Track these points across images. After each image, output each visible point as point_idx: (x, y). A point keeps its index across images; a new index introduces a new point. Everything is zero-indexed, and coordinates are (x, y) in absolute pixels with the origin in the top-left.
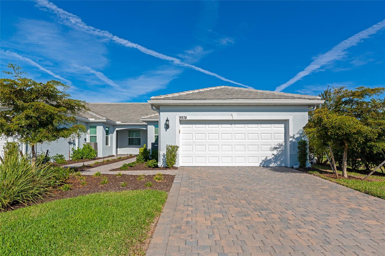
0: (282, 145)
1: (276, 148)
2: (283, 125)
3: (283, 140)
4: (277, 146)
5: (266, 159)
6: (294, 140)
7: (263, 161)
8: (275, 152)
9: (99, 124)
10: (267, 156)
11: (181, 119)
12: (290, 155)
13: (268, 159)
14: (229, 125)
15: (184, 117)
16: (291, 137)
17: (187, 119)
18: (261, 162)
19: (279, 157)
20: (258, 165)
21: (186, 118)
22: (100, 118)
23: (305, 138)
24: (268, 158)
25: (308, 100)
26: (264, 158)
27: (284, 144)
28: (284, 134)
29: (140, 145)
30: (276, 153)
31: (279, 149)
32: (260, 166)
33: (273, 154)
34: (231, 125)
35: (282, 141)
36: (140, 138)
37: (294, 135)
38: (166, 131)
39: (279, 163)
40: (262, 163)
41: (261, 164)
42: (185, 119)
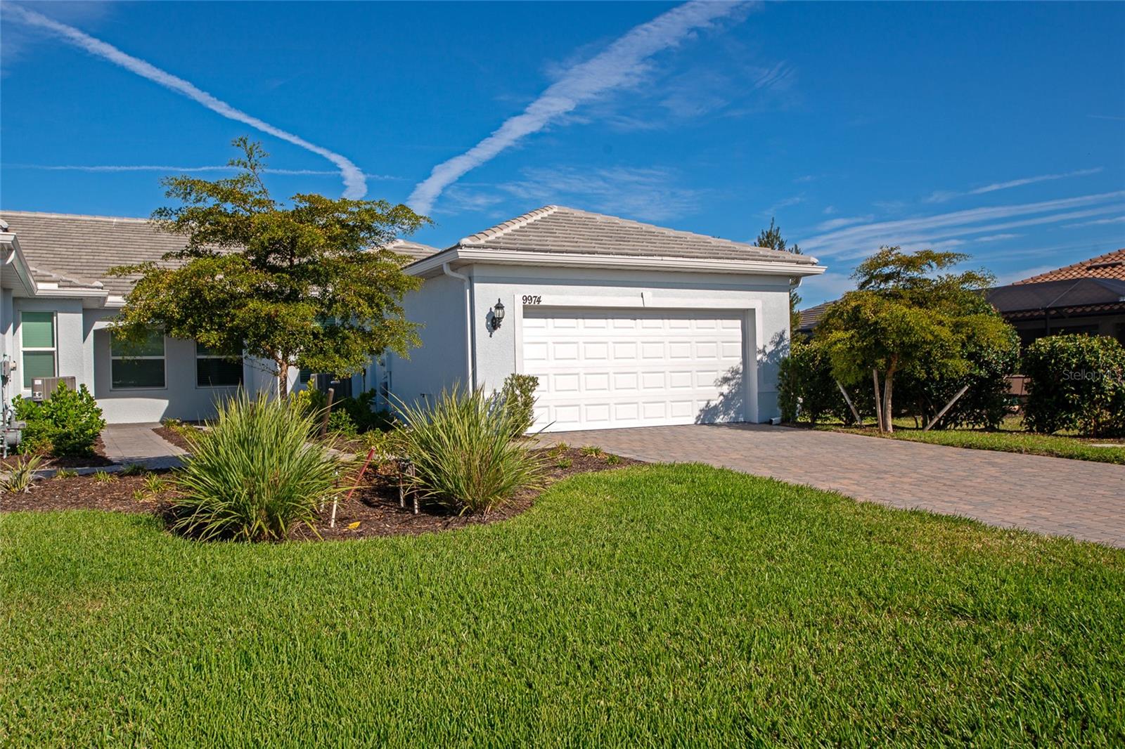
0: (737, 373)
1: (726, 380)
2: (738, 323)
3: (739, 360)
4: (729, 375)
5: (707, 406)
6: (765, 359)
7: (701, 411)
8: (725, 389)
9: (68, 304)
10: (708, 399)
11: (527, 303)
12: (759, 393)
13: (712, 405)
14: (629, 320)
15: (534, 299)
16: (760, 352)
17: (541, 304)
18: (697, 413)
19: (732, 399)
20: (692, 421)
21: (539, 301)
22: (72, 284)
23: (785, 353)
24: (711, 403)
25: (794, 264)
26: (703, 405)
27: (741, 367)
28: (740, 344)
29: (164, 385)
30: (728, 391)
31: (732, 383)
32: (696, 423)
33: (722, 394)
34: (633, 321)
35: (737, 361)
36: (163, 360)
37: (765, 346)
38: (491, 336)
39: (732, 414)
40: (700, 416)
41: (698, 418)
42: (536, 303)
